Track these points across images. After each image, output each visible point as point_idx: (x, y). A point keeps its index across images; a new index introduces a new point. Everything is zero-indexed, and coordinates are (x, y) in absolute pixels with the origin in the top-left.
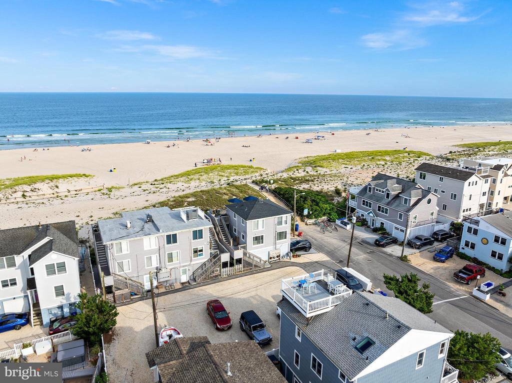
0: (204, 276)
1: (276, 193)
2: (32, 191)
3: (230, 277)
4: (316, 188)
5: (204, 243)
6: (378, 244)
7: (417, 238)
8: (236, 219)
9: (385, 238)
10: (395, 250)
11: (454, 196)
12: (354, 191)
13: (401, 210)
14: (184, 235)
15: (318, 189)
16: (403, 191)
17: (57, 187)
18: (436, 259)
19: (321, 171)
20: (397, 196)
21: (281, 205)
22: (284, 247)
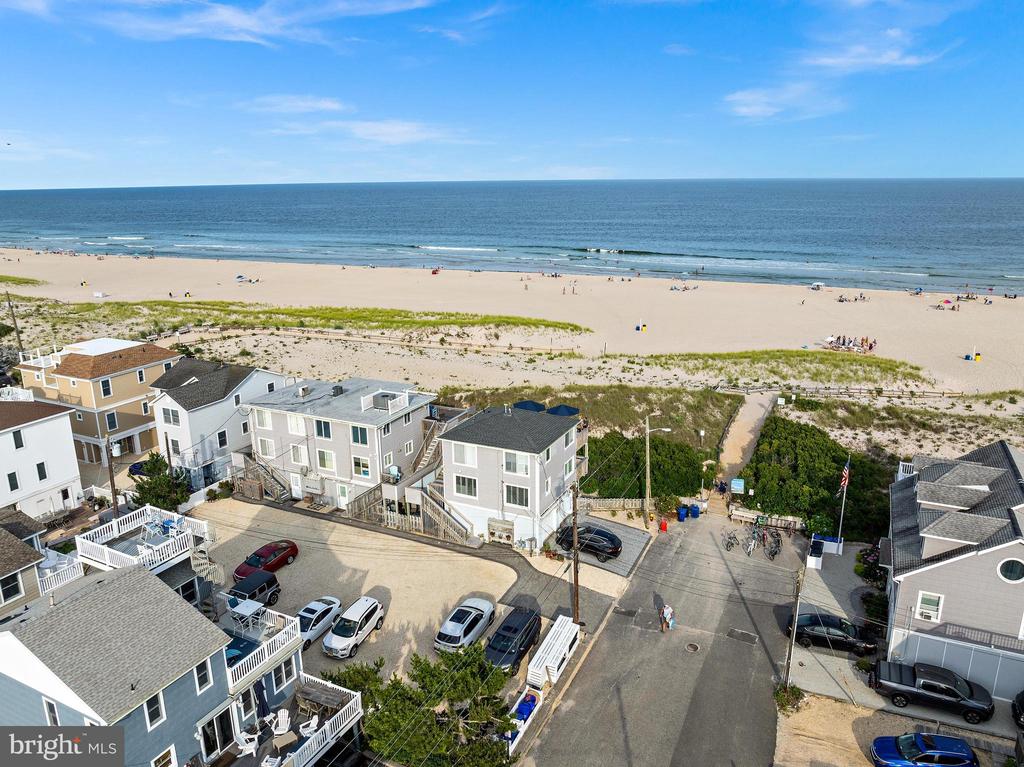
2: (458, 335)
3: (400, 533)
5: (370, 454)
17: (497, 337)
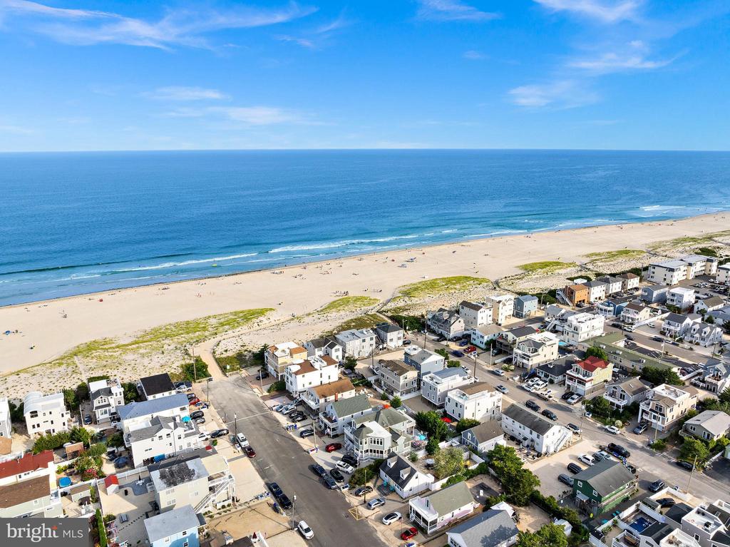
0: (371, 355)
1: (391, 318)
3: (382, 354)
4: (411, 314)
5: (373, 342)
6: (438, 341)
7: (455, 337)
8: (382, 332)
9: (442, 337)
10: (444, 343)
11: (475, 318)
12: (430, 316)
13: (448, 326)
14: (368, 339)
15: (413, 315)
16: (450, 317)
18: (461, 345)
19: (415, 300)
20: (446, 320)
21: (396, 325)
22: (400, 343)
